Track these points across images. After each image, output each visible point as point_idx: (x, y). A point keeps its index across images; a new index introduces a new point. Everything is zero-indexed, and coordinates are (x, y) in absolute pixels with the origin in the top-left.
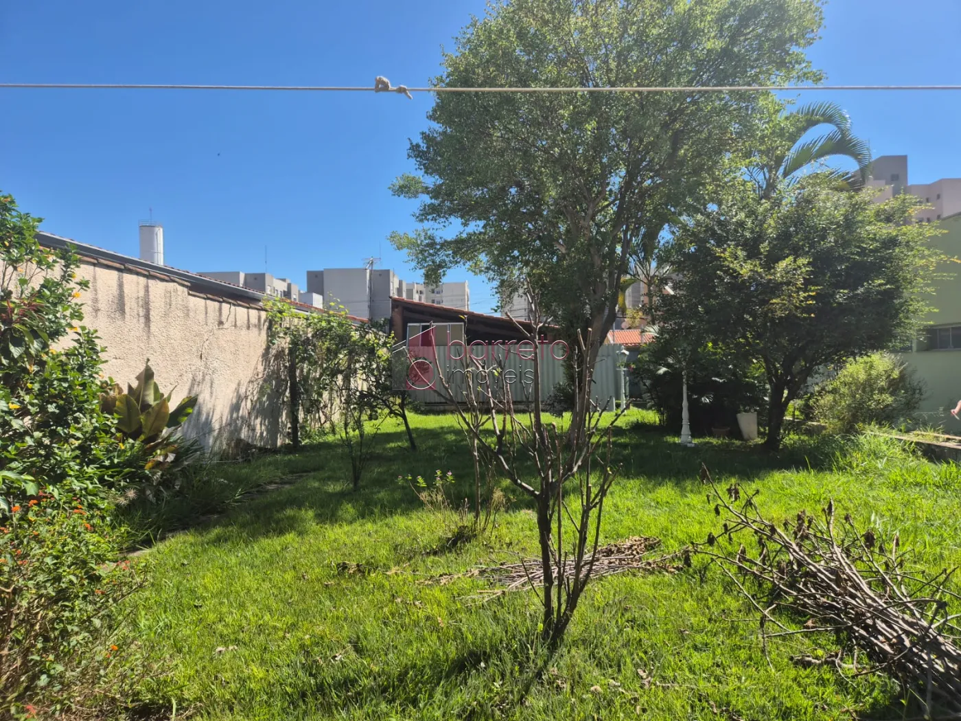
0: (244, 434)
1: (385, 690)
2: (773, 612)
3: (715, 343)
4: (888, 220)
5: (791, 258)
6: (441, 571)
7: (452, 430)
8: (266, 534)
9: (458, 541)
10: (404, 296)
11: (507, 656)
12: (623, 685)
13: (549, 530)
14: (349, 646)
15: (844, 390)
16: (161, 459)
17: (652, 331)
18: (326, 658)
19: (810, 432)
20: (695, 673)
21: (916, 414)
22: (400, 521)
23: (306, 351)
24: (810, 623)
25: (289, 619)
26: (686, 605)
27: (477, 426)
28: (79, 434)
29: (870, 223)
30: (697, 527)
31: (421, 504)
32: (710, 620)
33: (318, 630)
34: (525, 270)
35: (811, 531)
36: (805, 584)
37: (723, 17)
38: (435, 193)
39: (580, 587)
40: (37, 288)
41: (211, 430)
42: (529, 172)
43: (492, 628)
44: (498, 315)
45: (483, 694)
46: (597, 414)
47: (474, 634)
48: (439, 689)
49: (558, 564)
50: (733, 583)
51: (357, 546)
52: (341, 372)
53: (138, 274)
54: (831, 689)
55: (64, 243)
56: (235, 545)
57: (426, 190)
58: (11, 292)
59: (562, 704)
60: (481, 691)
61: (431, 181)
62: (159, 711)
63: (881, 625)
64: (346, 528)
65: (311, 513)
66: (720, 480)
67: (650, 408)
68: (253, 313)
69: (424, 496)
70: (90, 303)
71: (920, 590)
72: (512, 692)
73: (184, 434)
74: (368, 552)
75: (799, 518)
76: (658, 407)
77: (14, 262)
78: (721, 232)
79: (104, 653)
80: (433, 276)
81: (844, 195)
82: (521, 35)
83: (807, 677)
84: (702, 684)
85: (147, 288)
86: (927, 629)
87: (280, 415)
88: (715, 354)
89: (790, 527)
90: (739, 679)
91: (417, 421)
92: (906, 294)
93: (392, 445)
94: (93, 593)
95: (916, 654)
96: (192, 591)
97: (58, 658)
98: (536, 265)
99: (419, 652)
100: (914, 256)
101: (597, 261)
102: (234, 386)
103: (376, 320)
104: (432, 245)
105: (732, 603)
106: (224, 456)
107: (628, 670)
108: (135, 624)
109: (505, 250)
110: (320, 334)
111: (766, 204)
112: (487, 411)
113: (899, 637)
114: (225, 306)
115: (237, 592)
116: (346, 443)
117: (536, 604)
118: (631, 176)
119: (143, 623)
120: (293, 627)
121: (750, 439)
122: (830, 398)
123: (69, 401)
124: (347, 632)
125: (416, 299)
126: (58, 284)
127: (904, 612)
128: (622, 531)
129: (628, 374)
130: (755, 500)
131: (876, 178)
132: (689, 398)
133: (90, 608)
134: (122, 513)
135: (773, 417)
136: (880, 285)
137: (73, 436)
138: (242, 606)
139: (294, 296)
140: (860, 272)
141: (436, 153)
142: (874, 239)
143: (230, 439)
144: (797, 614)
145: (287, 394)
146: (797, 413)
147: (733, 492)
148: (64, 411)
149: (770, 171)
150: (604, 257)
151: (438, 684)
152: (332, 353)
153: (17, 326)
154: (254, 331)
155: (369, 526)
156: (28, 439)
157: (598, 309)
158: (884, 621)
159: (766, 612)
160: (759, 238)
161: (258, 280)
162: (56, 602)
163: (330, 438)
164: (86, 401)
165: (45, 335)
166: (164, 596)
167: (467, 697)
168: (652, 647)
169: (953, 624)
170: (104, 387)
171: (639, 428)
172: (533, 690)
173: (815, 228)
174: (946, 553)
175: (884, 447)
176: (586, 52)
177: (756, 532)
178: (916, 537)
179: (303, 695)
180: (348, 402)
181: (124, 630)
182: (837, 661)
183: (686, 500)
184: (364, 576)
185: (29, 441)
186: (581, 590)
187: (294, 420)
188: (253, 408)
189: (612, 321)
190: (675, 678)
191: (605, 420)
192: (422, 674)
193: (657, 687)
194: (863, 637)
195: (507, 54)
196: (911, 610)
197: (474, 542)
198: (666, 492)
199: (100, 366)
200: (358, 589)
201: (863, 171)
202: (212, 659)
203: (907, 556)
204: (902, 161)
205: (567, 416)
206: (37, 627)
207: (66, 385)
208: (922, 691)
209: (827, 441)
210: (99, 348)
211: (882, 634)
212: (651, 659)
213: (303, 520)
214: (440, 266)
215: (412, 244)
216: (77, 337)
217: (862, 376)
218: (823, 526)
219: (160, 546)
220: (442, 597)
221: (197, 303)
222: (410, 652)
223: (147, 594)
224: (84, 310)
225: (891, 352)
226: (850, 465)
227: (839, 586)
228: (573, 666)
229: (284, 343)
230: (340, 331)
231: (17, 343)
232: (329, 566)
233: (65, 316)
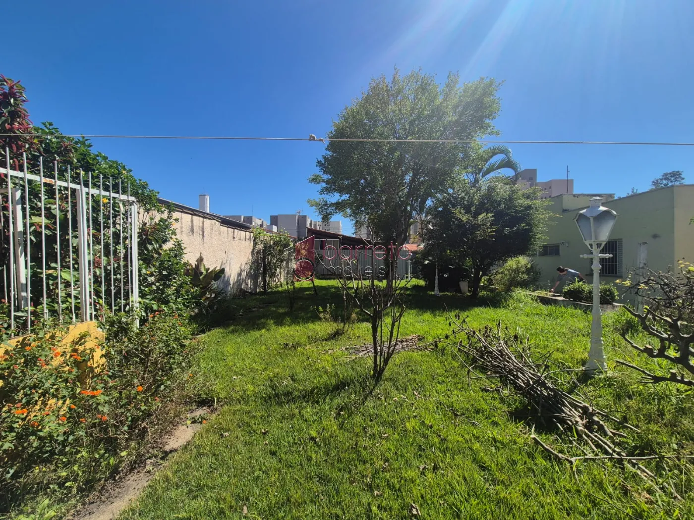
0: (243, 286)
1: (304, 397)
2: (473, 368)
3: (451, 251)
4: (528, 197)
5: (485, 214)
6: (328, 348)
7: (333, 287)
8: (253, 330)
9: (336, 335)
10: (313, 227)
11: (357, 384)
12: (407, 398)
13: (377, 332)
14: (289, 378)
15: (506, 272)
16: (209, 296)
17: (422, 246)
18: (279, 383)
19: (491, 290)
20: (438, 393)
21: (537, 283)
22: (311, 326)
23: (270, 251)
24: (489, 373)
25: (263, 366)
26: (435, 365)
27: (345, 286)
28: (175, 285)
29: (520, 199)
30: (441, 331)
31: (320, 319)
32: (445, 371)
33: (276, 370)
34: (367, 216)
35: (491, 334)
36: (487, 357)
37: (455, 107)
38: (328, 182)
39: (389, 355)
40: (157, 222)
41: (229, 284)
42: (369, 173)
43: (351, 372)
44: (354, 236)
45: (346, 400)
46: (399, 281)
47: (343, 375)
48: (328, 398)
49: (380, 346)
50: (456, 355)
51: (293, 336)
52: (285, 260)
53: (199, 216)
54: (498, 401)
55: (169, 202)
56: (239, 334)
57: (324, 181)
58: (146, 223)
59: (381, 405)
60: (346, 399)
61: (326, 177)
62: (209, 403)
63: (520, 375)
64: (287, 328)
65: (272, 321)
66: (451, 311)
67: (421, 279)
68: (248, 234)
69: (321, 315)
70: (179, 228)
71: (537, 360)
72: (359, 399)
73: (218, 286)
74: (297, 339)
75: (486, 328)
76: (424, 278)
77: (148, 211)
78: (455, 202)
79: (186, 377)
80: (326, 218)
81: (509, 186)
82: (367, 114)
83: (487, 396)
84: (441, 398)
85: (203, 222)
86: (540, 377)
87: (258, 278)
88: (450, 255)
89: (481, 332)
90: (458, 396)
91: (318, 282)
92: (535, 230)
93: (307, 293)
94: (182, 352)
95: (535, 388)
96: (222, 353)
97: (168, 379)
98: (372, 214)
99: (319, 381)
100: (539, 214)
101: (399, 214)
102: (239, 266)
103: (300, 237)
104: (326, 205)
105: (455, 364)
106: (235, 296)
107: (410, 391)
108: (199, 365)
109: (358, 208)
110: (276, 243)
111: (475, 190)
112: (350, 279)
113: (528, 380)
114: (236, 230)
115: (241, 354)
116: (288, 291)
117: (370, 363)
118: (415, 175)
119: (202, 365)
120: (265, 369)
121: (465, 293)
122: (500, 276)
123: (171, 270)
124: (288, 372)
125: (318, 228)
126: (166, 220)
127: (530, 369)
128: (408, 332)
129: (412, 263)
130: (466, 320)
131: (522, 179)
132: (438, 275)
133: (181, 358)
134: (192, 319)
135: (475, 284)
136: (523, 226)
137: (172, 285)
138: (243, 359)
139: (264, 227)
140: (515, 220)
141: (329, 165)
142: (521, 206)
143: (237, 288)
144: (483, 369)
145: (262, 269)
146: (486, 282)
147: (457, 316)
148: (169, 274)
149: (476, 175)
150: (402, 212)
151: (327, 395)
152: (281, 252)
153: (150, 237)
154: (248, 241)
155: (297, 328)
156: (153, 286)
157: (399, 235)
158: (521, 373)
159: (470, 368)
160: (471, 204)
161: (249, 219)
162: (167, 356)
163: (280, 289)
164: (179, 270)
165: (160, 242)
166: (211, 354)
167: (339, 401)
168: (420, 382)
169: (552, 375)
170: (185, 264)
171: (415, 287)
172: (368, 399)
173: (495, 201)
174: (549, 344)
175: (523, 298)
176: (396, 122)
177: (467, 334)
178: (536, 337)
179: (270, 398)
180: (288, 274)
181: (194, 368)
182: (500, 390)
183: (436, 319)
184: (295, 349)
185: (154, 287)
186: (390, 357)
187: (264, 280)
188: (247, 275)
189: (405, 240)
190: (430, 395)
191: (403, 283)
192: (321, 391)
193: (422, 399)
194: (512, 380)
195: (361, 121)
196: (533, 369)
197: (343, 336)
198: (427, 316)
199: (184, 255)
200: (293, 354)
201: (516, 175)
202: (231, 382)
203: (532, 345)
204: (534, 171)
205: (385, 282)
206: (159, 366)
207: (170, 263)
208: (538, 404)
209: (499, 294)
210: (183, 248)
211: (521, 379)
212: (420, 387)
213: (269, 324)
214: (329, 214)
215: (317, 204)
216: (174, 243)
217: (515, 266)
218: (496, 332)
219: (209, 333)
220: (329, 358)
221: (224, 229)
222: (315, 381)
223: (204, 353)
224: (177, 231)
225: (528, 256)
226: (508, 305)
227: (502, 357)
228: (386, 389)
229: (260, 247)
230: (285, 242)
231: (151, 244)
232: (280, 344)
233: (169, 234)
